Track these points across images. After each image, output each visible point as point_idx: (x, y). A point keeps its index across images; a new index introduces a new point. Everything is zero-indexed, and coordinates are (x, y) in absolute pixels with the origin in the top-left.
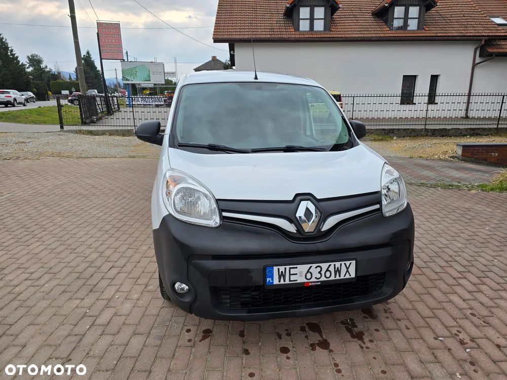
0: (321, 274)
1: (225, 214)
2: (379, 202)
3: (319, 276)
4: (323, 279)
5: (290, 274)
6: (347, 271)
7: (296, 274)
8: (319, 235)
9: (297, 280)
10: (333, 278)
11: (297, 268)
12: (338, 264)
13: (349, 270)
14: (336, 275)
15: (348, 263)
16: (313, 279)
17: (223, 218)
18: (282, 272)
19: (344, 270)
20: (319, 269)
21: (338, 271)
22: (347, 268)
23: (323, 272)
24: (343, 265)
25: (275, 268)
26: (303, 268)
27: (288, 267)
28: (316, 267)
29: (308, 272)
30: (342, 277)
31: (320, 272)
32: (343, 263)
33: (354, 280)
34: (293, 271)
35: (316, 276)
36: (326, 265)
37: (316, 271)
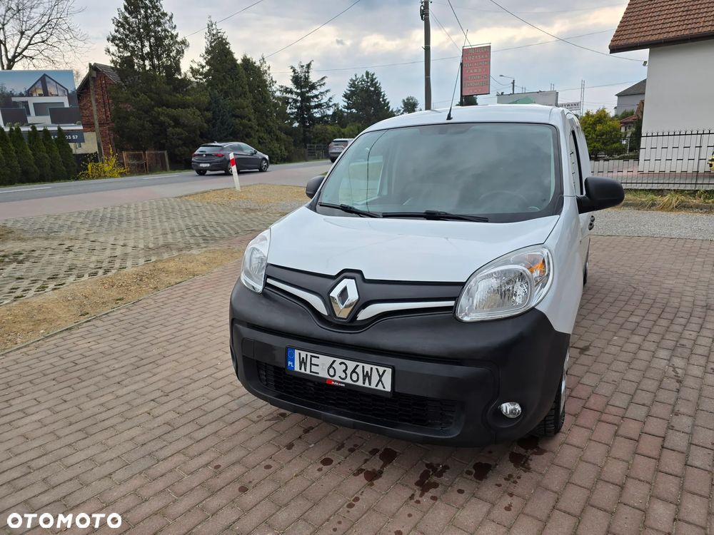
0: (346, 374)
1: (269, 281)
2: (456, 298)
3: (343, 376)
4: (348, 381)
5: (311, 364)
6: (380, 380)
7: (318, 365)
8: (352, 324)
9: (318, 373)
10: (360, 383)
11: (318, 358)
12: (368, 367)
13: (383, 379)
14: (364, 380)
15: (381, 369)
16: (336, 378)
18: (303, 358)
19: (375, 378)
20: (343, 367)
21: (367, 376)
22: (381, 377)
23: (349, 372)
24: (375, 371)
25: (297, 352)
26: (324, 360)
27: (309, 354)
28: (341, 364)
29: (331, 366)
30: (373, 386)
31: (345, 371)
32: (374, 367)
33: (389, 396)
34: (315, 361)
35: (340, 374)
36: (352, 364)
37: (340, 368)
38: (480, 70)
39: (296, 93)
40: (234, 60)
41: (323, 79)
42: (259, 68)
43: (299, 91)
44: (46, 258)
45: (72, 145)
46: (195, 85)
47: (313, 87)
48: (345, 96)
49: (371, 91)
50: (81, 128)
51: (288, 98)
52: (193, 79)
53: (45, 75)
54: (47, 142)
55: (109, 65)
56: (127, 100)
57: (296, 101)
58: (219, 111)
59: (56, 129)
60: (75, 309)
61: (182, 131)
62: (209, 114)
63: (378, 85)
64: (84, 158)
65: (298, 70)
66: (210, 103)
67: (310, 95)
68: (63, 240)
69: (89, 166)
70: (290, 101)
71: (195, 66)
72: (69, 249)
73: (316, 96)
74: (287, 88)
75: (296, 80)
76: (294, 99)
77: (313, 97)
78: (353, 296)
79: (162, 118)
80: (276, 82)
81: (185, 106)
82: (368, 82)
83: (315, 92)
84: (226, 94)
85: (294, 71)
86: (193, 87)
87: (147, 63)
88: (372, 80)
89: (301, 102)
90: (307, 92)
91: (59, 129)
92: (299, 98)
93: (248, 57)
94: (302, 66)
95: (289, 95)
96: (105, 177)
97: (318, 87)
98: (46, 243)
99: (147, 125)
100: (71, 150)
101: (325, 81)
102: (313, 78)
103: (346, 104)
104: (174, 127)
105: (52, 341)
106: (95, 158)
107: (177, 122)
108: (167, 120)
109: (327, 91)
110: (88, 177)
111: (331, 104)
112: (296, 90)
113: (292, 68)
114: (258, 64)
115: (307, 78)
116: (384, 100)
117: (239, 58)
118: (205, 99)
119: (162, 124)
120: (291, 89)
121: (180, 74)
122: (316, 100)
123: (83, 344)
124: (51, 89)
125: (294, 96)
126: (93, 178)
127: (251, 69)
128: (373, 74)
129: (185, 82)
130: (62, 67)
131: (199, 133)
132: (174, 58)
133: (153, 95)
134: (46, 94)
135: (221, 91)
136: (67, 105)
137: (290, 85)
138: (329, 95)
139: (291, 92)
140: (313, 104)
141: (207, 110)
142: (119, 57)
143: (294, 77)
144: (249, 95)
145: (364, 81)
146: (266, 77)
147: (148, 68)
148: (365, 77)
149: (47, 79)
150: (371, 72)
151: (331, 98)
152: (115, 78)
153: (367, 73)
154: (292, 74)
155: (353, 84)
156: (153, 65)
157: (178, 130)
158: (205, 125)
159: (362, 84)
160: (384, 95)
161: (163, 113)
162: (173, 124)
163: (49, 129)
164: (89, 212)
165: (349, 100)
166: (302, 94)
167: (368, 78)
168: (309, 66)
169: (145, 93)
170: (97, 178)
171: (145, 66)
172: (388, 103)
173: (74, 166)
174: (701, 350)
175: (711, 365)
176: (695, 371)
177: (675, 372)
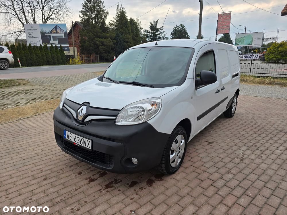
1: (65, 105)
2: (116, 116)
3: (78, 142)
4: (80, 144)
5: (70, 136)
7: (72, 137)
8: (83, 123)
9: (72, 140)
10: (83, 145)
11: (72, 134)
12: (85, 139)
13: (89, 144)
14: (84, 144)
15: (89, 140)
16: (76, 142)
17: (63, 106)
18: (68, 134)
19: (87, 144)
21: (85, 143)
22: (89, 143)
23: (80, 140)
25: (66, 131)
26: (73, 135)
27: (70, 133)
28: (78, 137)
29: (75, 138)
30: (86, 147)
31: (79, 140)
32: (87, 140)
33: (90, 152)
34: (71, 135)
35: (77, 141)
36: (81, 138)
37: (77, 139)
38: (226, 23)
39: (151, 33)
40: (126, 19)
42: (136, 23)
43: (152, 32)
44: (36, 92)
45: (65, 52)
46: (111, 30)
47: (158, 30)
48: (172, 34)
49: (183, 32)
50: (68, 45)
51: (148, 35)
52: (110, 27)
53: (56, 26)
54: (56, 50)
55: (80, 21)
56: (85, 35)
57: (150, 36)
58: (119, 40)
59: (60, 45)
60: (34, 111)
61: (104, 47)
62: (115, 41)
63: (185, 29)
64: (68, 57)
65: (153, 23)
66: (116, 37)
67: (156, 33)
68: (45, 86)
69: (70, 60)
70: (149, 36)
71: (111, 22)
72: (45, 90)
73: (159, 34)
74: (148, 31)
75: (152, 27)
76: (150, 35)
77: (158, 34)
78: (84, 112)
79: (97, 42)
80: (142, 28)
81: (106, 37)
82: (181, 28)
83: (159, 32)
84: (122, 33)
85: (151, 24)
86: (110, 30)
87: (94, 21)
88: (183, 27)
89: (153, 36)
90: (156, 32)
91: (61, 46)
92: (152, 35)
93: (132, 18)
94: (154, 22)
95: (148, 34)
96: (76, 64)
97: (160, 30)
98: (39, 87)
99: (92, 45)
100: (64, 54)
101: (163, 28)
102: (159, 27)
103: (172, 37)
104: (101, 46)
105: (20, 121)
106: (73, 57)
107: (103, 44)
108: (99, 43)
109: (163, 32)
110: (70, 64)
111: (165, 37)
112: (151, 32)
113: (150, 22)
114: (136, 21)
115: (156, 27)
116: (188, 36)
117: (129, 18)
118: (114, 35)
119: (97, 44)
120: (149, 31)
121: (105, 25)
122: (159, 35)
123: (29, 123)
124: (59, 31)
125: (150, 34)
126: (71, 64)
127: (133, 23)
128: (184, 25)
129: (107, 28)
130: (63, 23)
131: (111, 48)
132: (104, 19)
133: (94, 33)
134: (57, 32)
135: (121, 31)
136: (64, 37)
137: (149, 29)
138: (164, 33)
139: (149, 32)
140: (158, 37)
141: (115, 39)
142: (84, 19)
143: (151, 26)
144: (132, 34)
145: (179, 28)
146: (139, 26)
147: (94, 23)
148: (180, 26)
149: (57, 27)
150: (183, 24)
151: (165, 35)
152: (82, 26)
153: (181, 25)
154: (150, 25)
155: (175, 29)
156: (95, 21)
157: (103, 47)
158: (113, 45)
159: (179, 29)
160: (188, 33)
161: (98, 40)
162: (101, 44)
163: (57, 45)
164: (59, 77)
165: (173, 36)
166: (153, 33)
167: (181, 26)
168: (157, 22)
169: (92, 32)
170: (73, 64)
171: (93, 22)
172: (189, 37)
173: (65, 60)
174: (262, 148)
175: (262, 155)
176: (253, 157)
177: (243, 156)
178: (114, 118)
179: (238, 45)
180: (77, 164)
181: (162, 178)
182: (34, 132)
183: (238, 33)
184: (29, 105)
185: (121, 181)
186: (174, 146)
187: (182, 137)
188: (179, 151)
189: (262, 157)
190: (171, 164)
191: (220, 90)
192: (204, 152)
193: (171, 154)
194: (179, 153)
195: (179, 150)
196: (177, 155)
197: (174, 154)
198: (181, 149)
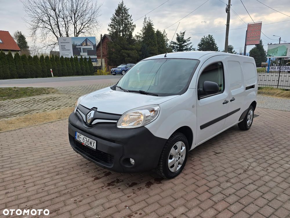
1: (78, 109)
4: (87, 144)
7: (81, 138)
8: (90, 125)
9: (81, 141)
10: (89, 145)
12: (91, 140)
15: (94, 141)
16: (84, 143)
18: (78, 135)
21: (91, 143)
22: (94, 144)
23: (87, 141)
25: (77, 133)
26: (82, 136)
27: (80, 134)
28: (86, 138)
29: (83, 139)
30: (92, 147)
31: (86, 141)
32: (93, 140)
33: (95, 151)
34: (81, 136)
35: (85, 141)
36: (88, 139)
37: (85, 139)
38: (255, 34)
39: (178, 44)
40: (153, 31)
41: (189, 38)
42: (163, 35)
43: (179, 43)
44: (62, 100)
45: (93, 63)
46: (137, 42)
47: (185, 42)
48: (199, 45)
49: (210, 43)
50: (96, 57)
52: (136, 39)
53: (87, 38)
54: (85, 62)
55: (108, 34)
56: (113, 47)
57: (177, 47)
58: (145, 52)
59: (88, 57)
60: (58, 117)
61: (130, 59)
62: (141, 53)
63: (213, 40)
64: (96, 68)
65: (179, 35)
66: (142, 49)
67: (183, 45)
68: (71, 95)
69: (98, 71)
70: (175, 47)
71: (138, 34)
72: (70, 98)
73: (186, 45)
74: (174, 42)
75: (178, 39)
76: (176, 47)
77: (184, 46)
78: (92, 116)
79: (123, 54)
80: (169, 40)
81: (132, 49)
82: (209, 39)
83: (186, 44)
84: (148, 45)
85: (178, 35)
86: (136, 42)
87: (121, 34)
88: (211, 38)
90: (182, 44)
91: (90, 57)
92: (179, 46)
93: (159, 30)
94: (181, 33)
95: (174, 45)
96: (102, 75)
97: (187, 42)
98: (65, 95)
99: (119, 57)
100: (92, 65)
101: (190, 39)
102: (185, 38)
103: (199, 48)
104: (128, 57)
105: (45, 125)
106: (100, 68)
107: (129, 55)
108: (125, 55)
109: (190, 43)
110: (97, 75)
111: (191, 48)
112: (178, 43)
113: (177, 34)
114: (162, 33)
115: (183, 38)
116: (216, 47)
117: (156, 30)
118: (140, 47)
119: (124, 56)
120: (176, 43)
121: (132, 38)
122: (185, 47)
123: (52, 127)
124: (88, 43)
125: (177, 46)
126: (99, 75)
127: (160, 35)
128: (212, 36)
129: (134, 40)
130: (93, 36)
131: (136, 60)
132: (131, 32)
133: (121, 45)
134: (87, 45)
135: (147, 43)
136: (93, 49)
138: (191, 45)
139: (176, 44)
140: (184, 48)
141: (140, 51)
142: (112, 32)
143: (177, 38)
144: (157, 45)
145: (207, 39)
146: (165, 38)
147: (121, 35)
148: (208, 37)
149: (87, 40)
150: (211, 35)
151: (191, 46)
152: (110, 39)
153: (209, 36)
154: (177, 36)
155: (203, 40)
156: (123, 34)
157: (129, 58)
158: (139, 57)
159: (206, 40)
160: (216, 44)
161: (124, 52)
162: (127, 56)
163: (86, 57)
164: (84, 86)
165: (200, 46)
166: (180, 45)
167: (209, 37)
168: (184, 33)
169: (119, 45)
170: (100, 75)
171: (120, 35)
172: (218, 48)
173: (93, 70)
174: (270, 162)
175: (269, 168)
176: (258, 169)
177: (248, 168)
178: (116, 121)
179: (271, 56)
180: (86, 164)
181: (161, 182)
182: (55, 135)
183: (271, 44)
184: (54, 111)
185: (122, 181)
186: (173, 151)
187: (182, 143)
188: (179, 158)
189: (267, 170)
190: (169, 168)
191: (229, 101)
192: (209, 161)
193: (169, 159)
194: (179, 159)
195: (179, 156)
196: (177, 161)
197: (173, 159)
198: (181, 155)
